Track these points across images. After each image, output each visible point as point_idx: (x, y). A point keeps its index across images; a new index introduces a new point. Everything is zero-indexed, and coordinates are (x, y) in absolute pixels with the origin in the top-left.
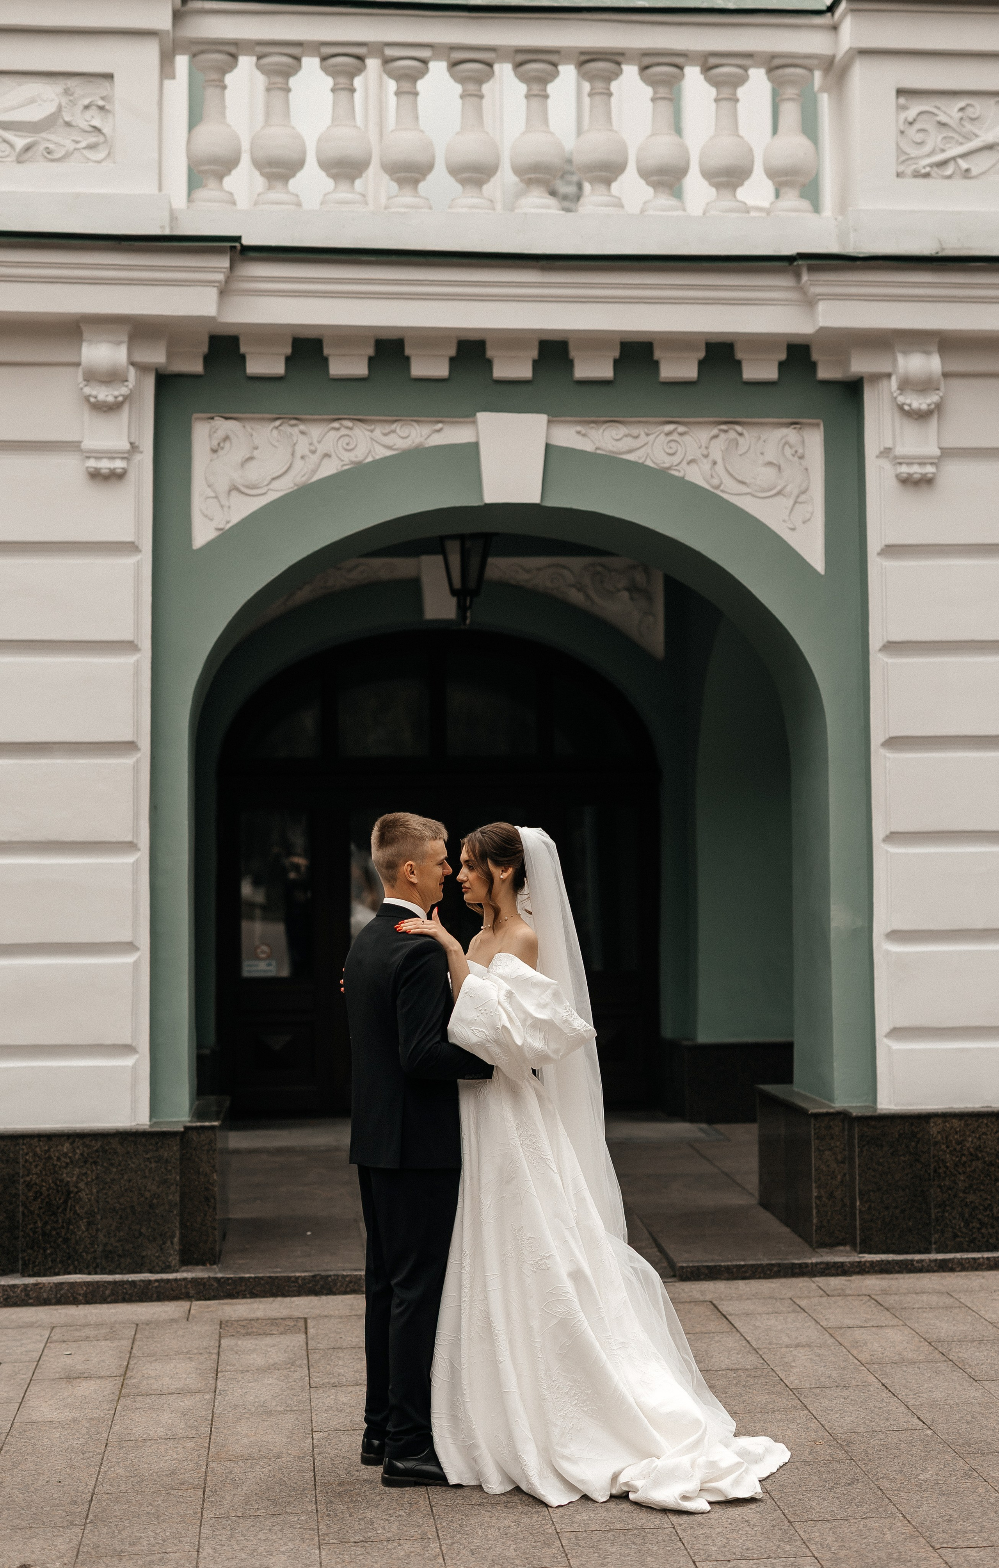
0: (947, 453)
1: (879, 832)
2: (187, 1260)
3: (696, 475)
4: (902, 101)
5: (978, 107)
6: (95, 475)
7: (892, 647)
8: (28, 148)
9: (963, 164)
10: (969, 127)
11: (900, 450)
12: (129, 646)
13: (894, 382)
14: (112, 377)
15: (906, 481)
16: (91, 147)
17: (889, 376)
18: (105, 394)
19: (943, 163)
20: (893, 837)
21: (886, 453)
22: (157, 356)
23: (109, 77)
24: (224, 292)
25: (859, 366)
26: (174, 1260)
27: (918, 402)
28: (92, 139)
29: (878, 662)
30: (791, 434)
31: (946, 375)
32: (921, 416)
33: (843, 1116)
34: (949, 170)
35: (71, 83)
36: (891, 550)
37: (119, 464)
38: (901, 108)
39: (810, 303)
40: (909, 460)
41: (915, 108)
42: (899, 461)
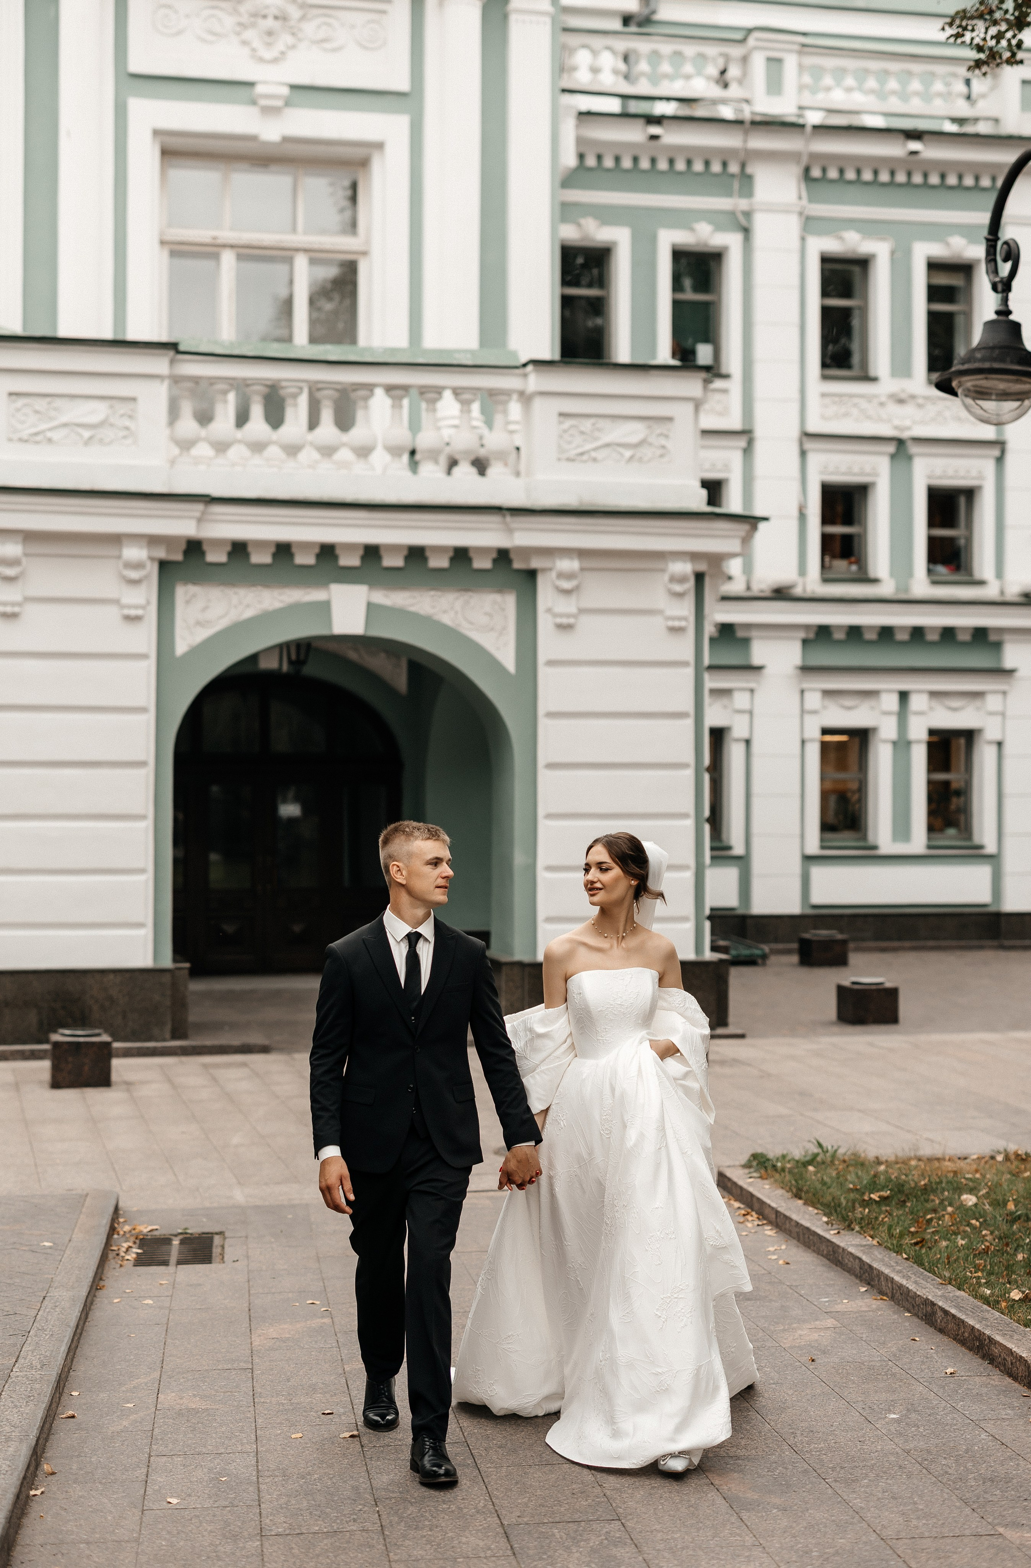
0: (582, 611)
1: (541, 812)
2: (174, 1037)
3: (446, 619)
4: (562, 419)
5: (601, 423)
6: (128, 618)
7: (550, 715)
8: (91, 438)
9: (593, 454)
10: (597, 434)
11: (557, 610)
12: (143, 710)
13: (554, 574)
14: (139, 566)
15: (561, 627)
16: (125, 437)
17: (550, 569)
18: (134, 575)
19: (582, 454)
20: (549, 816)
21: (549, 610)
22: (162, 554)
23: (134, 399)
24: (200, 520)
25: (535, 564)
26: (168, 1035)
27: (566, 585)
28: (125, 433)
29: (543, 724)
30: (497, 597)
31: (582, 569)
32: (567, 592)
33: (521, 965)
34: (585, 457)
35: (114, 402)
36: (551, 663)
37: (140, 612)
38: (560, 423)
39: (510, 531)
40: (561, 615)
41: (568, 423)
42: (556, 615)
